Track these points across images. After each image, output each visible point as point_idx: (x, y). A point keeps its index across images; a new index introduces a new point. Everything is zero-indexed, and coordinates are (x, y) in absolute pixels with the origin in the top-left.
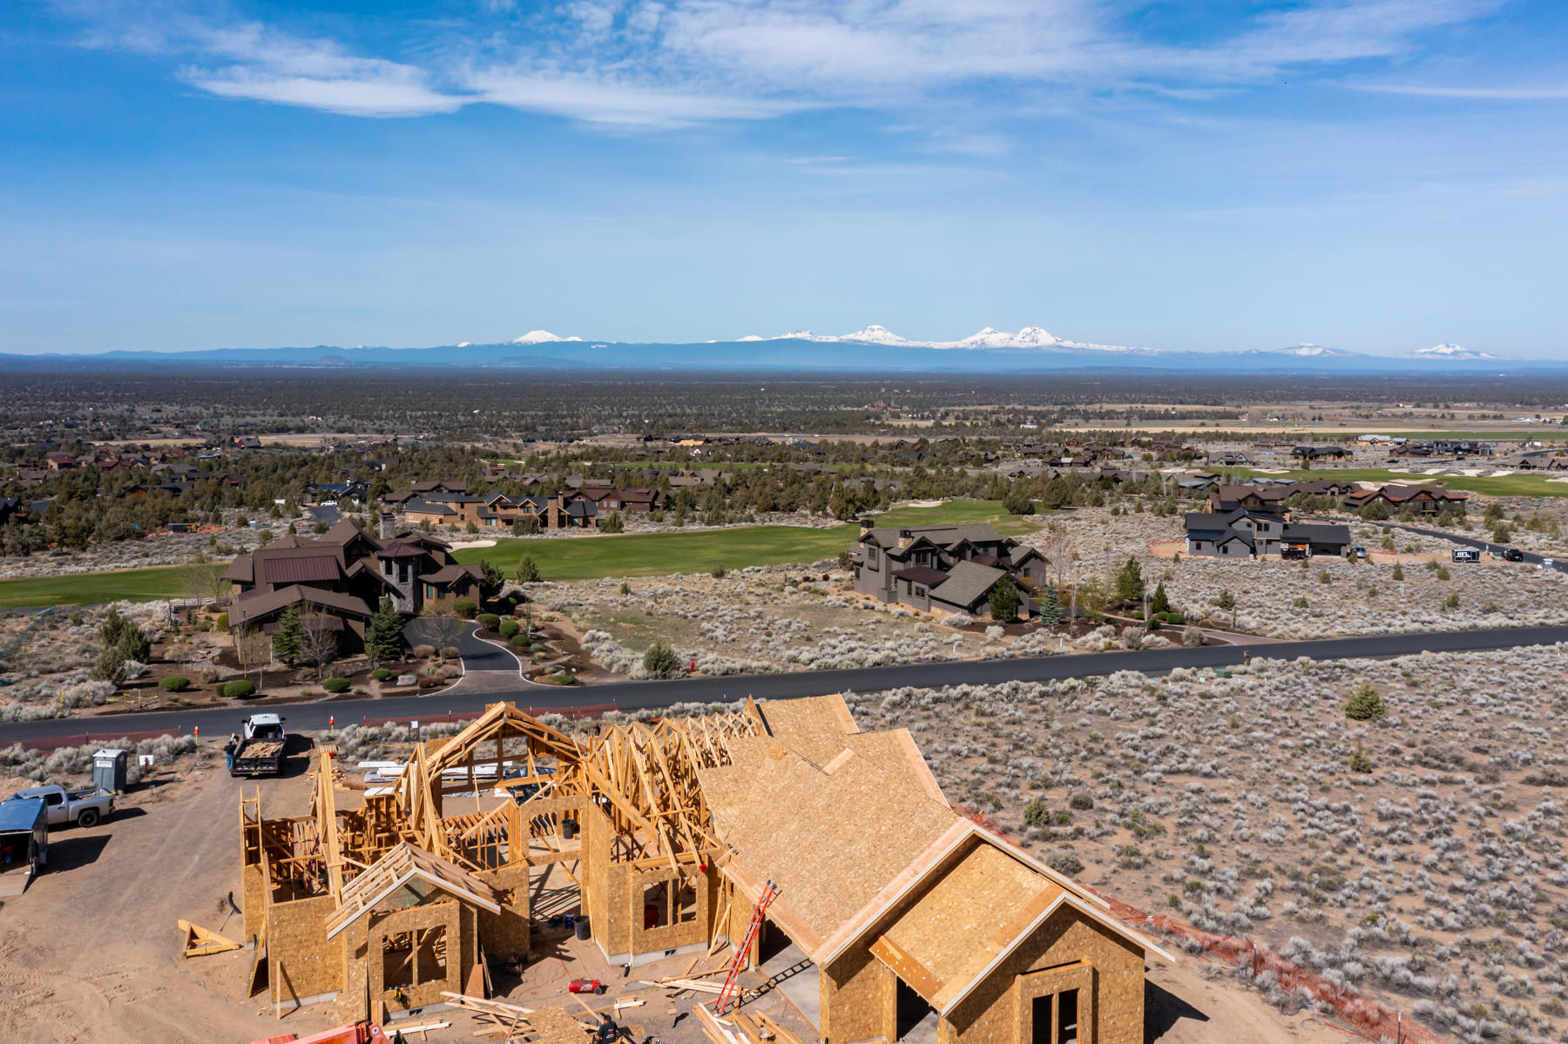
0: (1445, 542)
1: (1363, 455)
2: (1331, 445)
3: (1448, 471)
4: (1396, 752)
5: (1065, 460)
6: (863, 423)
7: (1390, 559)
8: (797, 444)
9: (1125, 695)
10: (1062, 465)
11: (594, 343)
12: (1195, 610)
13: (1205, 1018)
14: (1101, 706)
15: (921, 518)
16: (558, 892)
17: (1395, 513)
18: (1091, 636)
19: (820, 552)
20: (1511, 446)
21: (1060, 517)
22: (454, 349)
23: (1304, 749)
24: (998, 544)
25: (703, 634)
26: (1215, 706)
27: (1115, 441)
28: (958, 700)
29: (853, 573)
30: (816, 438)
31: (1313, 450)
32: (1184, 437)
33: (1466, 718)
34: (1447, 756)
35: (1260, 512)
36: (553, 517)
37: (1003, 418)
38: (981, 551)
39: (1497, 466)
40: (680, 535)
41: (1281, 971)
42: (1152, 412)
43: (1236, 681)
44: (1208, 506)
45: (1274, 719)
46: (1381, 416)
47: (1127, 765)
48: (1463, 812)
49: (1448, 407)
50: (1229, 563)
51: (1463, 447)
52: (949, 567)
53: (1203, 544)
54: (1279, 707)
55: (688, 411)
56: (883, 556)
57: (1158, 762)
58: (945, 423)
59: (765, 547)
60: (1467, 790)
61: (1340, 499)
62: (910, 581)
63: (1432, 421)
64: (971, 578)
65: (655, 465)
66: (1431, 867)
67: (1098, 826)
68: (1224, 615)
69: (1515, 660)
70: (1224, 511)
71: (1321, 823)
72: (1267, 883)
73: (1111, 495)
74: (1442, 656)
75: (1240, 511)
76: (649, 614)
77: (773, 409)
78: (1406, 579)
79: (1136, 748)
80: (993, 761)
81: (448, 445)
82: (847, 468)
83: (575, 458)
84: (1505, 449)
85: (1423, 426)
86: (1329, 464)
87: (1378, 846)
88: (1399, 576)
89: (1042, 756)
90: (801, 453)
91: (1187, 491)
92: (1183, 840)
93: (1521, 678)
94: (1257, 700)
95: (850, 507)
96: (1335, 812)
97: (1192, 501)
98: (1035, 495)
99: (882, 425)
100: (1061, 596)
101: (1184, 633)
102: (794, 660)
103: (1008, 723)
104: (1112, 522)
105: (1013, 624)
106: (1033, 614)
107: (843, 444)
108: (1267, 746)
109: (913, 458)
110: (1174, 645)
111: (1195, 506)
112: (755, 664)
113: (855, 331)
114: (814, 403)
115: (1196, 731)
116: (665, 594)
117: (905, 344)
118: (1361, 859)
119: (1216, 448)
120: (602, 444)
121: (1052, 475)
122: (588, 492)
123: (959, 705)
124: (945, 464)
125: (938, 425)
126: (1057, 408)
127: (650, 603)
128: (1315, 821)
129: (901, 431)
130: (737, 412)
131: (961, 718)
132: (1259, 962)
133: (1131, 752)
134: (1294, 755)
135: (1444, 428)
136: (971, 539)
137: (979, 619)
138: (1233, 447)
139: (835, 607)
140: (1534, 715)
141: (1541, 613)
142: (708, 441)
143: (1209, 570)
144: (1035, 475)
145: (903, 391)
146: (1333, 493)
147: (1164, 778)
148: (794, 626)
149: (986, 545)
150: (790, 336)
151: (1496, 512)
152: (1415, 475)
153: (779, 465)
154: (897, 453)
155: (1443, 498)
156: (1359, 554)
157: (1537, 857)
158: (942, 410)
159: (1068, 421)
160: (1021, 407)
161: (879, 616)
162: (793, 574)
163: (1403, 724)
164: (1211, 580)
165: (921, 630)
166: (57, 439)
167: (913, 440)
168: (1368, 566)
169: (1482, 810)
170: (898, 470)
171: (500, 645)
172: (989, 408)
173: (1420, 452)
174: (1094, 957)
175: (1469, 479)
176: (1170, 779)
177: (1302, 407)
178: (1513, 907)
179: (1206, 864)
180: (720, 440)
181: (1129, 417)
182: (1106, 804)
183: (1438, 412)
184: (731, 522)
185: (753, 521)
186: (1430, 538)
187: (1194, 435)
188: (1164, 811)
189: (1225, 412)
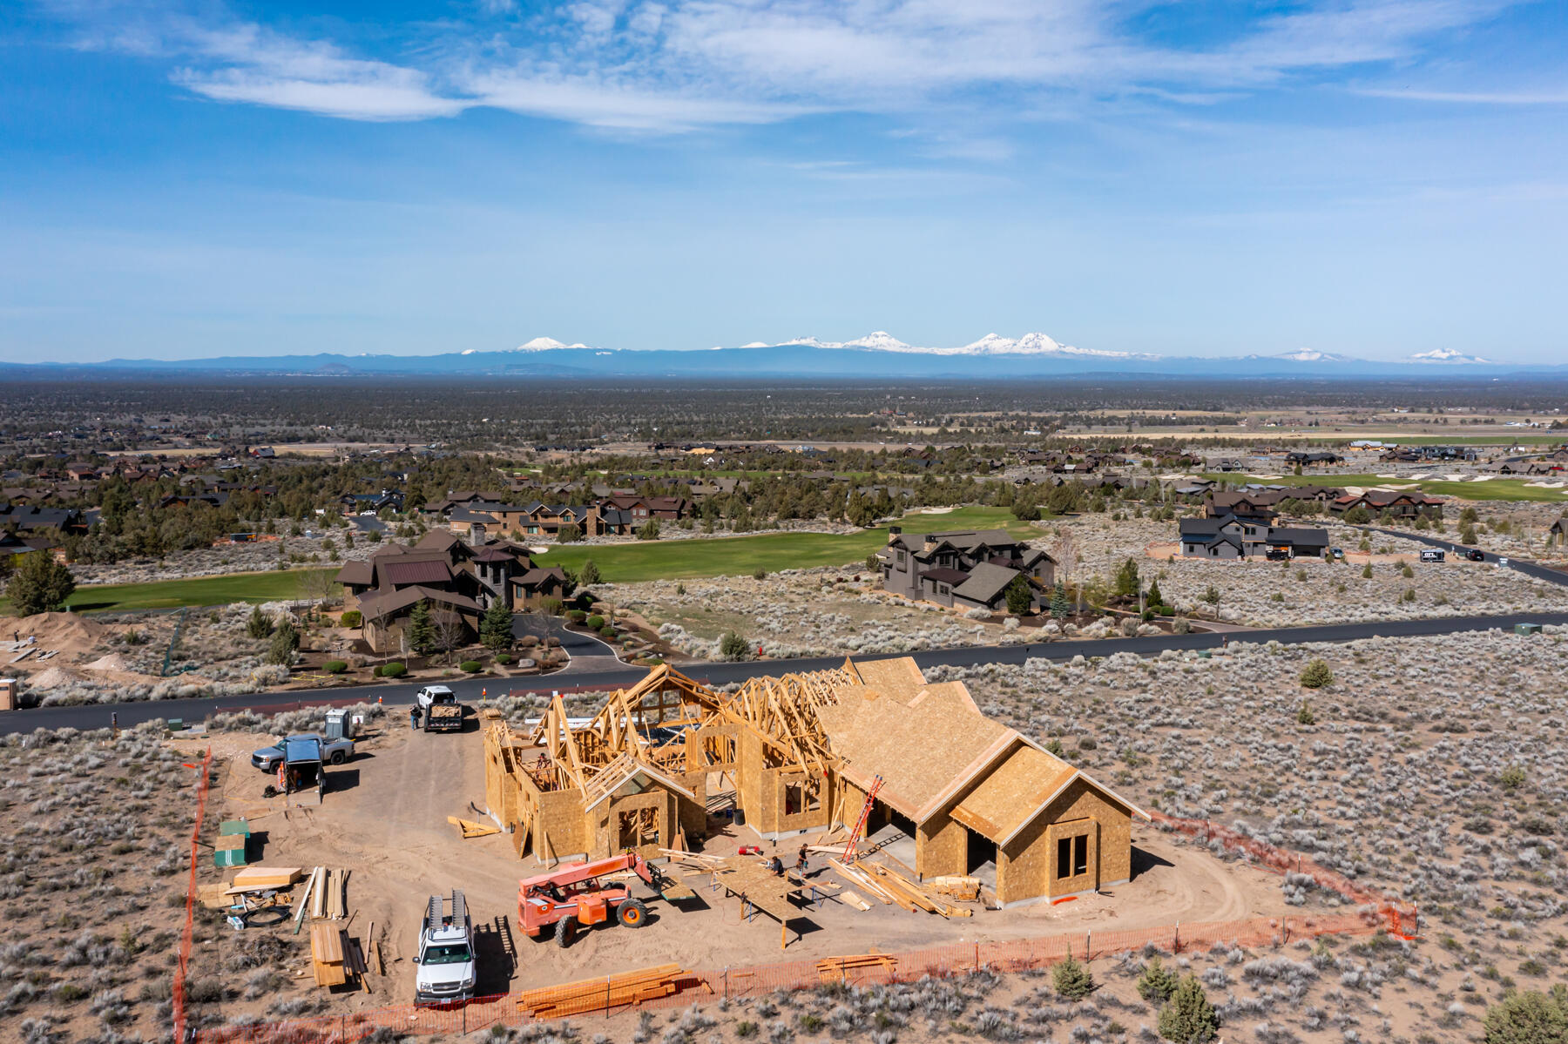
0: (1417, 544)
1: (1353, 460)
2: (1324, 451)
3: (1433, 477)
4: (1336, 710)
5: (1068, 467)
6: (868, 430)
7: (1363, 560)
8: (807, 452)
9: (1122, 671)
10: (1065, 472)
11: (599, 350)
12: (1185, 604)
13: (1172, 865)
14: (1103, 679)
15: (935, 524)
16: (715, 797)
17: (1377, 517)
18: (1094, 626)
19: (847, 557)
20: (1496, 451)
21: (1064, 523)
22: (459, 356)
23: (1263, 709)
24: (1011, 547)
25: (760, 626)
26: (1196, 679)
27: (1116, 447)
28: (985, 675)
29: (882, 575)
30: (824, 447)
31: (1306, 456)
32: (1183, 443)
33: (1398, 686)
34: (1374, 712)
35: (1251, 517)
36: (591, 526)
37: (1007, 425)
38: (996, 553)
39: (1480, 471)
40: (712, 541)
41: (1226, 839)
42: (1153, 417)
43: (1215, 660)
44: (1203, 511)
45: (1243, 688)
46: (1376, 421)
47: (1123, 721)
48: (1379, 749)
49: (1441, 412)
50: (1219, 564)
51: (1449, 452)
52: (969, 568)
53: (1196, 546)
54: (1248, 679)
55: (696, 418)
56: (910, 559)
57: (1147, 717)
58: (950, 430)
59: (794, 552)
60: (1386, 736)
61: (1327, 504)
62: (935, 581)
63: (1426, 427)
64: (989, 578)
65: (671, 473)
66: (1346, 783)
67: (1100, 759)
68: (1209, 608)
69: (1450, 643)
70: (1219, 517)
71: (1269, 757)
72: (1223, 792)
73: (1112, 501)
74: (1390, 640)
75: (1230, 516)
76: (708, 610)
77: (780, 416)
78: (1375, 577)
79: (1130, 709)
80: (1017, 718)
81: (461, 454)
82: (859, 475)
83: (591, 467)
84: (1489, 455)
85: (1416, 431)
86: (1321, 471)
87: (1309, 770)
88: (1368, 575)
89: (1056, 715)
90: (812, 461)
91: (1184, 497)
92: (1164, 768)
93: (1452, 657)
94: (1231, 675)
95: (868, 514)
96: (1281, 750)
97: (1188, 507)
98: (1041, 501)
99: (888, 433)
100: (1068, 593)
101: (1173, 623)
102: (843, 646)
103: (1027, 692)
104: (1113, 527)
105: (1027, 617)
106: (1043, 608)
107: (851, 451)
108: (1234, 707)
109: (922, 465)
110: (1165, 633)
111: (1191, 511)
112: (812, 649)
113: (859, 337)
114: (821, 410)
115: (1179, 697)
116: (717, 594)
117: (909, 351)
118: (1295, 778)
119: (1213, 455)
120: (615, 452)
121: (1056, 482)
122: (618, 501)
123: (987, 679)
124: (953, 472)
125: (944, 432)
126: (1060, 414)
127: (706, 601)
128: (1265, 755)
129: (906, 438)
130: (744, 419)
131: (989, 688)
132: (1211, 835)
133: (1127, 711)
134: (1255, 713)
135: (1436, 433)
136: (988, 543)
137: (997, 613)
138: (1230, 454)
139: (869, 603)
140: (1453, 684)
141: (1484, 605)
142: (718, 449)
143: (1199, 570)
144: (1040, 482)
145: (908, 398)
146: (1321, 499)
147: (1152, 729)
148: (838, 620)
149: (1001, 548)
150: (794, 342)
151: (1471, 516)
152: (1401, 480)
153: (793, 474)
154: (906, 461)
155: (1421, 502)
156: (1337, 555)
157: (1425, 776)
158: (947, 416)
159: (1070, 427)
160: (1025, 414)
161: (909, 611)
162: (826, 576)
163: (1346, 691)
164: (1201, 579)
165: (948, 622)
166: (70, 452)
167: (921, 447)
168: (1343, 566)
169: (1393, 748)
170: (908, 477)
171: (591, 636)
172: (993, 414)
173: (1409, 457)
174: (1098, 815)
175: (1453, 484)
176: (1156, 730)
177: (1299, 412)
178: (1398, 806)
179: (1180, 781)
180: (730, 448)
181: (1130, 423)
182: (1107, 746)
183: (1431, 417)
184: (757, 529)
185: (778, 528)
186: (1405, 540)
187: (1193, 441)
188: (1150, 750)
189: (1224, 418)
